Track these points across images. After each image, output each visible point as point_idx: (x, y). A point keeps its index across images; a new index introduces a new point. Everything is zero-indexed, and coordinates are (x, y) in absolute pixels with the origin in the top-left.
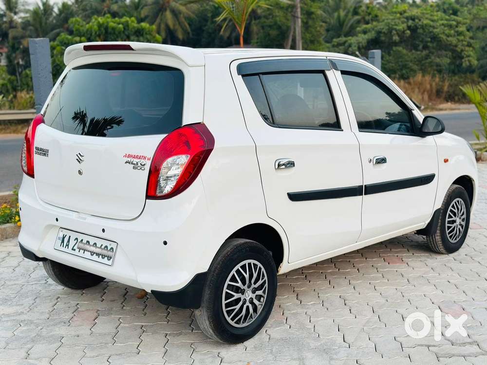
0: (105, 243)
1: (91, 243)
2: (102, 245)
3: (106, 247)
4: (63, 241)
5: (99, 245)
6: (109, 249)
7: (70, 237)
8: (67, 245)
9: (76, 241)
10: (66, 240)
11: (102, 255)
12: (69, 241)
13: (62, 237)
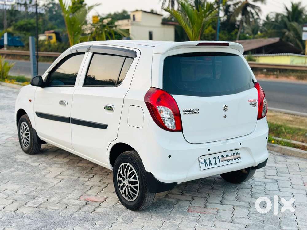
0: (232, 152)
1: (225, 156)
2: (231, 154)
3: (234, 154)
4: (206, 163)
5: (230, 155)
6: (236, 154)
7: (209, 159)
8: (210, 164)
9: (215, 159)
10: (208, 162)
11: (234, 159)
12: (210, 161)
13: (204, 161)
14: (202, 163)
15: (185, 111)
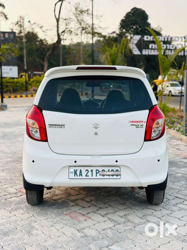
2: (109, 170)
3: (112, 170)
4: (76, 174)
6: (115, 171)
8: (80, 175)
9: (87, 171)
12: (81, 172)
13: (74, 172)
14: (71, 172)
15: (51, 125)
